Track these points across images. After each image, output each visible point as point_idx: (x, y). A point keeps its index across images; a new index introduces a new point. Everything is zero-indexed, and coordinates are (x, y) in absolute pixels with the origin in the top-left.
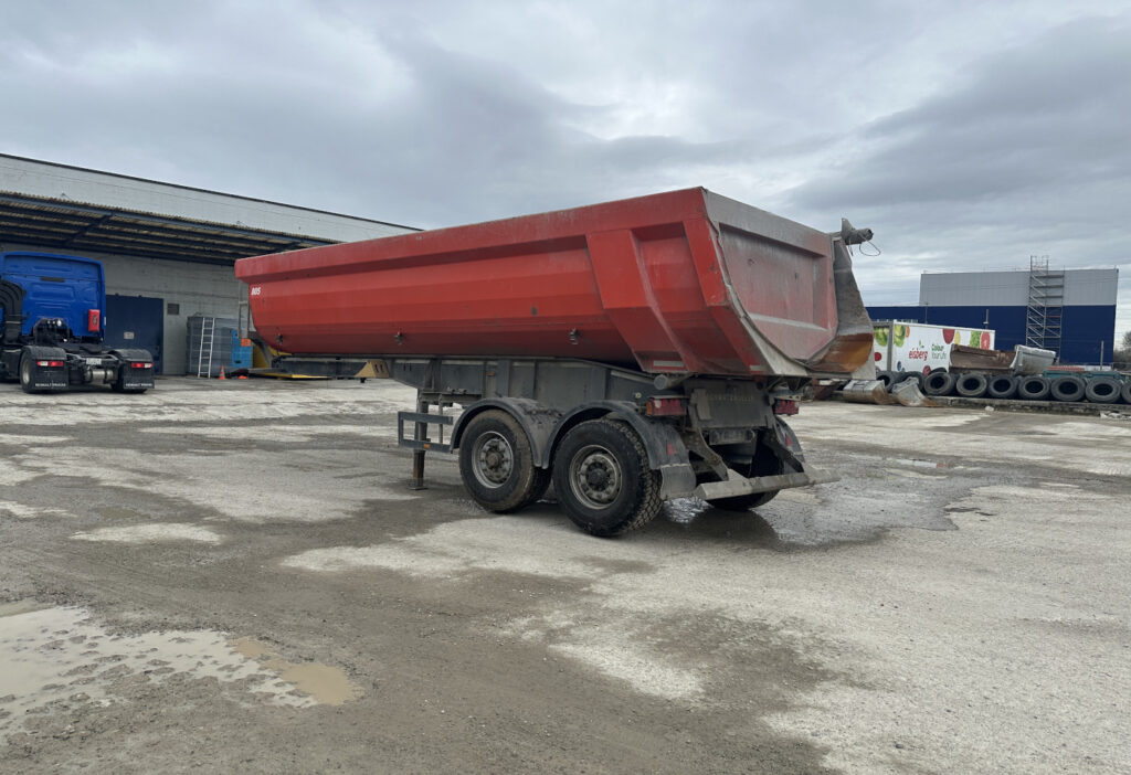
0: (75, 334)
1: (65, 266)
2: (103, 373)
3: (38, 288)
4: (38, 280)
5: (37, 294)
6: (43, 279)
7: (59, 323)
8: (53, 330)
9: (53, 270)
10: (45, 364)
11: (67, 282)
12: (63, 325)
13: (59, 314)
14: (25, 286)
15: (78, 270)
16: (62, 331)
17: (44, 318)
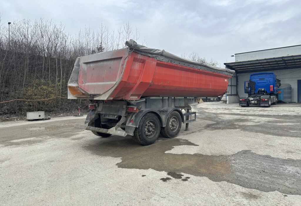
0: (268, 92)
1: (265, 75)
2: (254, 102)
3: (258, 81)
4: (259, 80)
5: (258, 83)
6: (260, 79)
7: (263, 90)
8: (262, 91)
9: (262, 76)
10: (241, 100)
11: (266, 79)
12: (264, 90)
13: (262, 87)
14: (256, 82)
15: (268, 76)
16: (264, 91)
17: (260, 89)
